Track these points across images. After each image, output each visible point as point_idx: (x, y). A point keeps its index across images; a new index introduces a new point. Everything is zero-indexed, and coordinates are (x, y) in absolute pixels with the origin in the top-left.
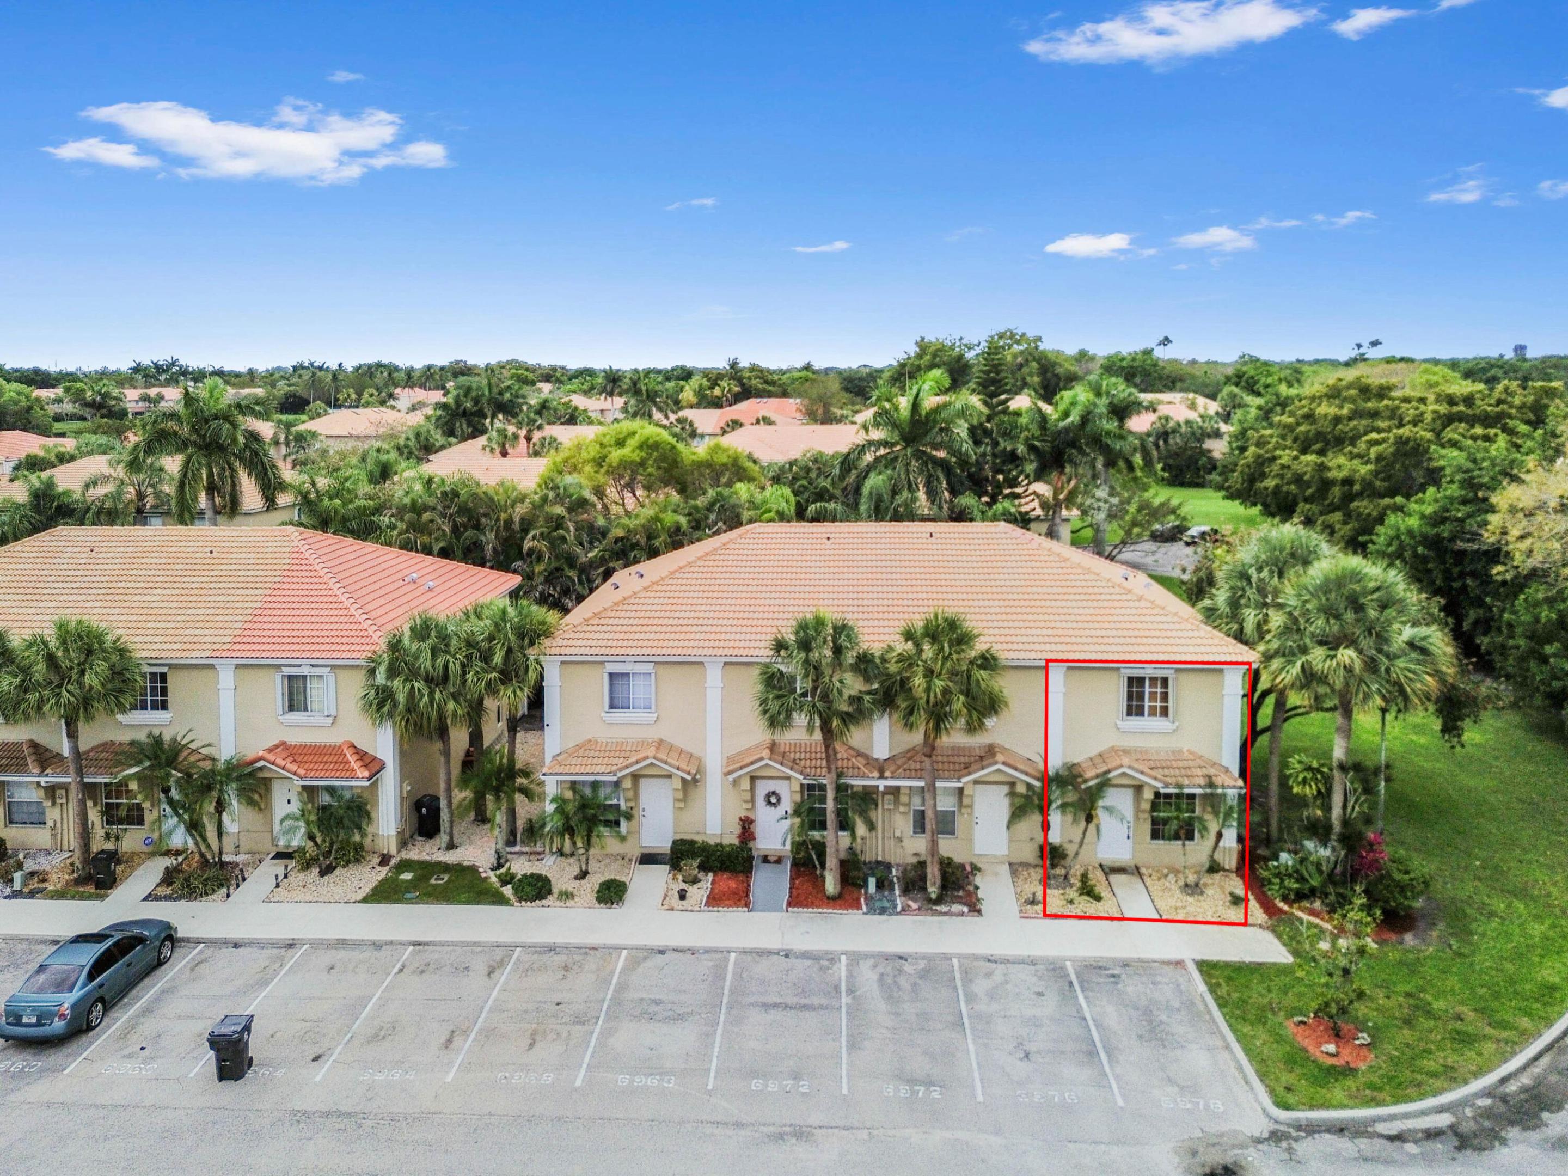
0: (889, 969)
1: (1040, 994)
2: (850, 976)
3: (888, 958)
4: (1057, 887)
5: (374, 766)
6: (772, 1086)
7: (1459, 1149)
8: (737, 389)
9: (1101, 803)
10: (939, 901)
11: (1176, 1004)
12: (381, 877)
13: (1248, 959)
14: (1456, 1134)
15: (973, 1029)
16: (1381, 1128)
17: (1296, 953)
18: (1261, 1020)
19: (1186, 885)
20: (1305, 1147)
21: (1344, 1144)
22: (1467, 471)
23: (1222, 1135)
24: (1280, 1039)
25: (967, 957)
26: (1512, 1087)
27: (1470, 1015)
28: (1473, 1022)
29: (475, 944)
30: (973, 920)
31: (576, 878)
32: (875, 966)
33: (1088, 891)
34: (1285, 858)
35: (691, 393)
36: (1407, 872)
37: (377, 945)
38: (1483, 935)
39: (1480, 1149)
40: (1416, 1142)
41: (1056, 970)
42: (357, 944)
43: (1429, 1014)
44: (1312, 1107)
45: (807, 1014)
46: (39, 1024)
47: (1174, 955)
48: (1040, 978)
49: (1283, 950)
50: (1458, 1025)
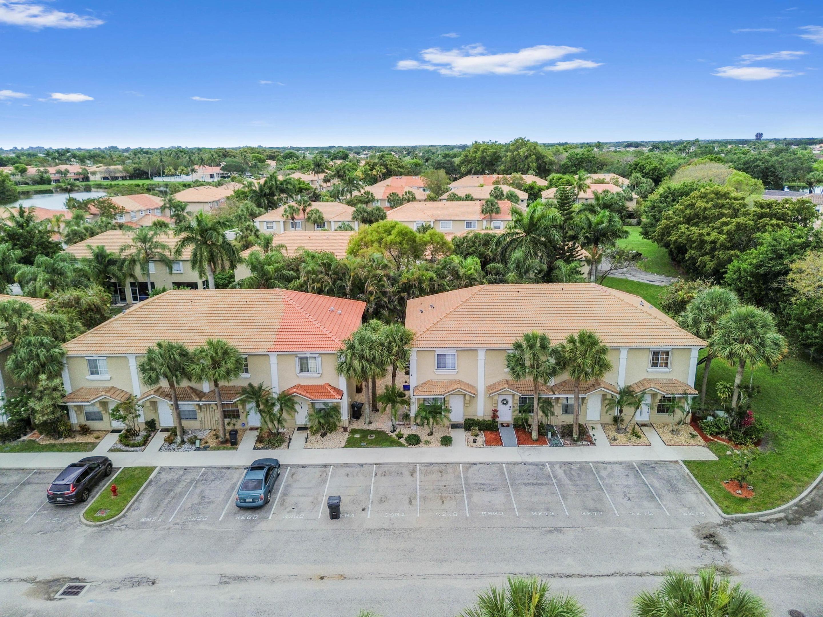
0: (566, 468)
1: (627, 475)
2: (552, 471)
3: (565, 463)
4: (623, 433)
5: (339, 392)
6: (540, 514)
7: (789, 524)
8: (384, 171)
9: (643, 402)
10: (577, 441)
11: (679, 478)
12: (347, 436)
13: (702, 459)
14: (787, 520)
15: (606, 490)
16: (761, 519)
17: (719, 456)
18: (712, 483)
19: (673, 431)
20: (736, 526)
21: (749, 525)
22: (773, 246)
23: (706, 524)
24: (720, 489)
25: (595, 462)
26: (804, 502)
27: (786, 477)
28: (788, 480)
29: (400, 463)
30: (592, 447)
31: (428, 435)
32: (561, 467)
33: (635, 434)
34: (710, 418)
35: (361, 173)
36: (760, 425)
37: (361, 465)
38: (786, 446)
39: (796, 524)
40: (774, 523)
41: (629, 466)
42: (352, 465)
43: (771, 477)
44: (736, 513)
45: (543, 487)
46: (253, 502)
47: (675, 459)
48: (625, 469)
49: (714, 455)
50: (782, 481)
